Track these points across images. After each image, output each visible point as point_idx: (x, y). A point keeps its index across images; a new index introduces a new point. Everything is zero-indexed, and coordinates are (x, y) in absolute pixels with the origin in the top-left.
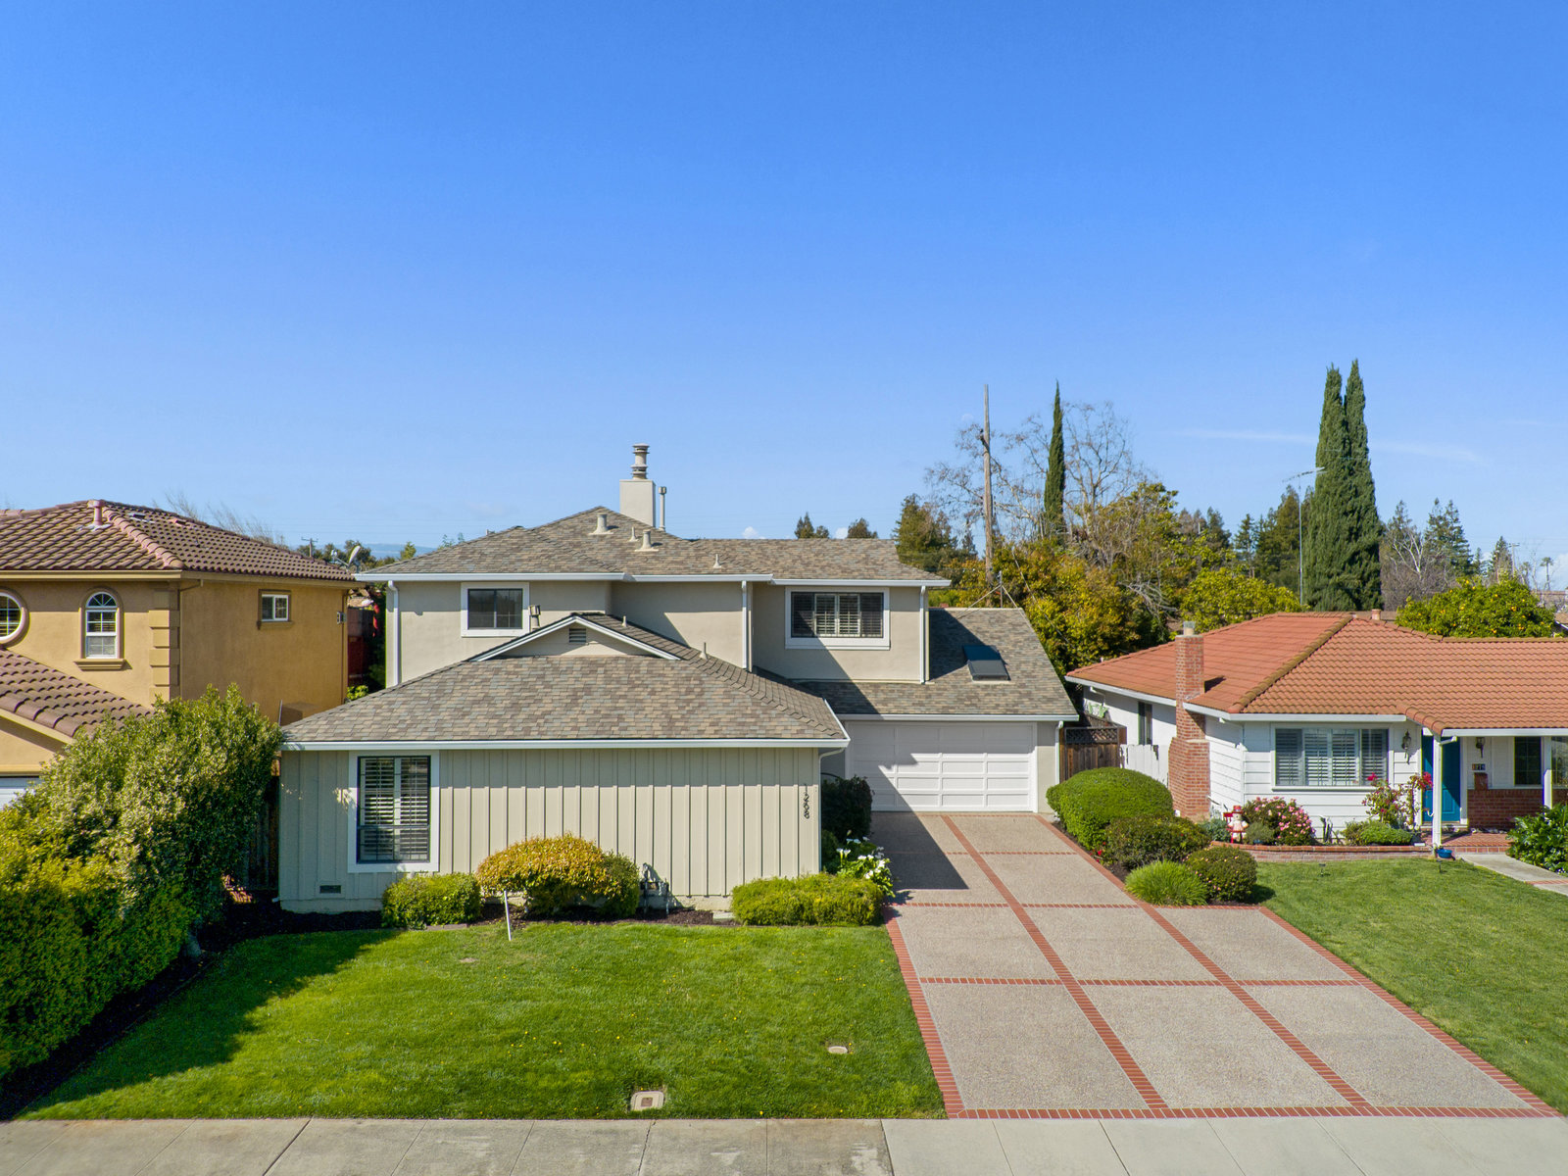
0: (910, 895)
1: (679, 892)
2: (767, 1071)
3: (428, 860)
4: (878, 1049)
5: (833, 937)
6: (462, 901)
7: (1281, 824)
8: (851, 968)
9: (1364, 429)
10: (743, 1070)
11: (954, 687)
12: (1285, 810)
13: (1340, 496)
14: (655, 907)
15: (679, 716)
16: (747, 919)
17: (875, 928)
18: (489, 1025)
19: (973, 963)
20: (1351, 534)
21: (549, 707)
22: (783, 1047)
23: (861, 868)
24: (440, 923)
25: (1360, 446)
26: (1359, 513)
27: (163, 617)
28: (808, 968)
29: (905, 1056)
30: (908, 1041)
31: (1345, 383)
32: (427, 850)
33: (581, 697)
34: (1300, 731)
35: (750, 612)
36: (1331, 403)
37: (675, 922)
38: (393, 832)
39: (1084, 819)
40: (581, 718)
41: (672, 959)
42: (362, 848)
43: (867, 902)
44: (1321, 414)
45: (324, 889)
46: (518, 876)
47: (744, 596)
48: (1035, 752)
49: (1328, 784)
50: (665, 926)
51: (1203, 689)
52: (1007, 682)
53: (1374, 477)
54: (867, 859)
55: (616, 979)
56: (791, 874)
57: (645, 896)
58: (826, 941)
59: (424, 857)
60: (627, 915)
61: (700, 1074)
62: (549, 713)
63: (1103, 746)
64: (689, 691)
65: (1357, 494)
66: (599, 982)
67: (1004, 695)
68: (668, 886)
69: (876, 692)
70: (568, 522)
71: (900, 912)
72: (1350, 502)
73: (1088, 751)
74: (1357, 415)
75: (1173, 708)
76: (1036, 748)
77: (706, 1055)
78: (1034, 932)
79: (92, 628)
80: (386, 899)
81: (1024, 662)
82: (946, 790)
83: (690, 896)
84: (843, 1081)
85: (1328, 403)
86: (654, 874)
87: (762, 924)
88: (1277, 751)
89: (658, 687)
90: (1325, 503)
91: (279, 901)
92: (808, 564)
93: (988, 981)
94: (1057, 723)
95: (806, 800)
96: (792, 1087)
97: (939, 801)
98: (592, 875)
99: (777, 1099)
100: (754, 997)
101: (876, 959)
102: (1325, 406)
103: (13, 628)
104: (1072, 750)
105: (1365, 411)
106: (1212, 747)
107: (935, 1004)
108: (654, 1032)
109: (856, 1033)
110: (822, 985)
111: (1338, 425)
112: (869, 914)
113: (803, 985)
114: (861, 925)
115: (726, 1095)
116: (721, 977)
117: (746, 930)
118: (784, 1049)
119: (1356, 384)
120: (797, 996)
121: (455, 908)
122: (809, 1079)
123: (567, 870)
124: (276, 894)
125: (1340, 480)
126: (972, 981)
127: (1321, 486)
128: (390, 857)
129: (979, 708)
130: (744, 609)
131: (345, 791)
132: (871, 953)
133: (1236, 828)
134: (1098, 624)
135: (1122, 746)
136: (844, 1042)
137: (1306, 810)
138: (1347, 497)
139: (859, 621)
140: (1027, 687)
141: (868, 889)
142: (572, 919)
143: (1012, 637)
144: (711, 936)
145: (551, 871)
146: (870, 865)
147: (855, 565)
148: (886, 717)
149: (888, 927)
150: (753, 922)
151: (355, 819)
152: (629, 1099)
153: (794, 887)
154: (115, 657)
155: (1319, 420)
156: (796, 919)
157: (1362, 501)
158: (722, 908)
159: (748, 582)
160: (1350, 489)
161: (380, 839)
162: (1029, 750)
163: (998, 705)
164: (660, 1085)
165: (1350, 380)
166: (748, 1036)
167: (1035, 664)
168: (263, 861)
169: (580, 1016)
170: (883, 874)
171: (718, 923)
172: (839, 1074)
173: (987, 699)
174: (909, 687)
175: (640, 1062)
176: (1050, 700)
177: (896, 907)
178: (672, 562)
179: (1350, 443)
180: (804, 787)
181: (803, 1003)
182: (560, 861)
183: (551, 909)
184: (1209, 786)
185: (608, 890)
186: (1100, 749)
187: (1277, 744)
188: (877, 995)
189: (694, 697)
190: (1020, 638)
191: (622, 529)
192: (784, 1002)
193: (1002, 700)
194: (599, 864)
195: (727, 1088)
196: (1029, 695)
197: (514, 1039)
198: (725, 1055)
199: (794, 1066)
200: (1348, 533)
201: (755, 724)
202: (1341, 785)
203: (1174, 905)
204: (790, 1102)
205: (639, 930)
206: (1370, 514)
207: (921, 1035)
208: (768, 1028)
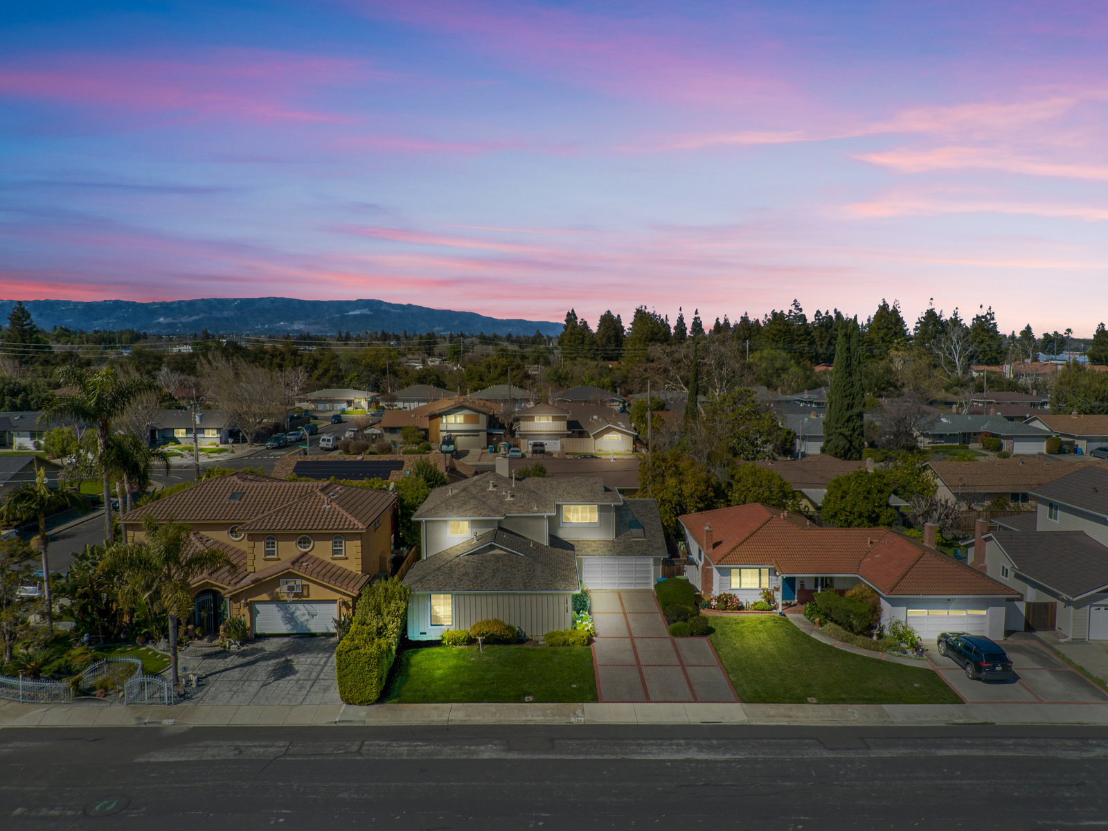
0: (599, 634)
1: (528, 635)
2: (556, 691)
3: (452, 625)
4: (584, 685)
5: (575, 651)
6: (466, 639)
7: (728, 603)
8: (579, 662)
10: (551, 691)
11: (624, 541)
14: (522, 640)
16: (549, 644)
17: (587, 647)
19: (614, 659)
22: (560, 685)
24: (459, 645)
25: (856, 360)
27: (359, 543)
28: (567, 662)
29: (591, 688)
30: (592, 683)
38: (441, 616)
40: (497, 582)
42: (432, 621)
43: (585, 640)
45: (421, 633)
46: (483, 633)
47: (546, 521)
48: (653, 568)
49: (748, 587)
50: (525, 645)
51: (712, 548)
52: (644, 539)
54: (586, 623)
55: (515, 665)
56: (562, 629)
57: (518, 636)
58: (572, 652)
60: (514, 643)
61: (541, 691)
64: (530, 570)
66: (510, 666)
67: (643, 546)
68: (525, 633)
69: (595, 544)
71: (596, 640)
73: (673, 568)
76: (653, 566)
77: (542, 687)
78: (634, 648)
79: (335, 546)
81: (652, 529)
82: (620, 582)
83: (532, 636)
84: (575, 694)
86: (521, 630)
87: (554, 646)
89: (520, 568)
91: (409, 637)
92: (569, 493)
93: (617, 665)
94: (660, 558)
95: (567, 607)
96: (563, 696)
97: (617, 586)
98: (504, 632)
100: (552, 671)
103: (309, 547)
104: (667, 567)
107: (601, 673)
108: (528, 681)
109: (579, 681)
110: (571, 667)
112: (586, 643)
114: (583, 646)
115: (547, 698)
116: (543, 664)
117: (549, 648)
120: (564, 671)
121: (463, 641)
122: (567, 693)
123: (497, 631)
124: (406, 634)
126: (612, 665)
129: (632, 552)
132: (585, 657)
133: (713, 604)
135: (685, 566)
136: (576, 684)
137: (739, 597)
139: (588, 516)
140: (651, 542)
141: (586, 635)
142: (497, 644)
143: (650, 515)
144: (538, 649)
145: (492, 631)
146: (587, 625)
147: (587, 493)
149: (591, 646)
150: (551, 645)
151: (430, 613)
152: (524, 698)
153: (563, 635)
154: (343, 556)
156: (564, 645)
158: (542, 640)
159: (547, 516)
161: (437, 618)
162: (651, 567)
163: (639, 551)
164: (531, 694)
166: (552, 682)
167: (656, 530)
169: (508, 677)
170: (591, 628)
171: (541, 645)
172: (574, 692)
173: (636, 547)
174: (607, 542)
175: (525, 689)
176: (659, 548)
177: (594, 638)
178: (519, 506)
180: (567, 603)
181: (566, 673)
182: (495, 629)
183: (492, 642)
185: (508, 636)
186: (677, 567)
188: (586, 670)
189: (531, 573)
190: (653, 516)
191: (499, 487)
192: (560, 672)
193: (641, 549)
194: (506, 629)
195: (547, 696)
196: (652, 546)
197: (493, 683)
198: (547, 688)
199: (563, 691)
200: (847, 406)
201: (551, 584)
202: (753, 588)
203: (680, 637)
205: (518, 647)
207: (596, 682)
208: (556, 681)
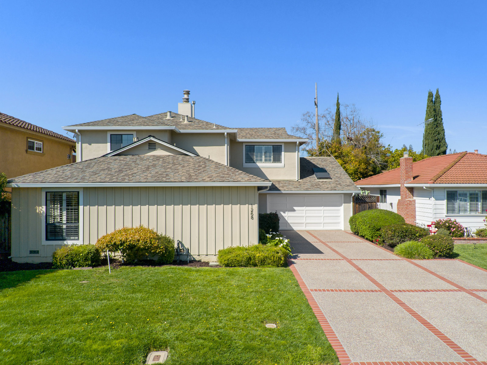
0: (298, 256)
1: (194, 253)
2: (231, 339)
3: (78, 239)
4: (293, 325)
5: (265, 271)
6: (90, 256)
7: (452, 229)
8: (275, 285)
9: (441, 112)
10: (216, 338)
11: (310, 181)
12: (452, 223)
13: (433, 134)
14: (183, 260)
15: (194, 175)
16: (225, 264)
17: (285, 268)
18: (80, 313)
19: (334, 282)
20: (437, 148)
21: (136, 171)
22: (240, 325)
23: (277, 243)
24: (79, 267)
25: (440, 117)
26: (440, 140)
28: (254, 285)
29: (310, 329)
30: (310, 321)
31: (434, 96)
32: (77, 235)
33: (151, 168)
34: (456, 191)
35: (228, 146)
36: (430, 103)
37: (192, 266)
38: (62, 227)
39: (369, 227)
40: (149, 175)
41: (187, 281)
42: (49, 234)
43: (281, 256)
44: (426, 106)
45: (31, 252)
46: (115, 244)
47: (226, 140)
48: (343, 206)
49: (468, 213)
50: (186, 267)
51: (413, 178)
52: (331, 180)
53: (445, 128)
54: (280, 239)
55: (155, 290)
56: (245, 244)
57: (178, 255)
58: (262, 273)
59: (77, 238)
60: (168, 263)
61: (190, 340)
62: (135, 173)
63: (370, 204)
64: (200, 166)
65: (439, 134)
66: (146, 291)
67: (330, 184)
68: (188, 250)
69: (279, 184)
70: (157, 116)
71: (295, 262)
72: (437, 136)
73: (364, 206)
74: (438, 107)
75: (399, 187)
76: (343, 204)
77: (196, 329)
78: (359, 269)
80: (54, 256)
81: (336, 174)
82: (307, 221)
83: (199, 255)
84: (276, 345)
85: (429, 103)
86: (183, 245)
87: (231, 267)
88: (447, 200)
89: (186, 165)
90: (428, 137)
91: (11, 258)
92: (252, 135)
93: (344, 291)
94: (352, 194)
95: (252, 211)
96: (245, 349)
97: (304, 226)
98: (151, 243)
99: (235, 357)
100: (226, 298)
101: (287, 281)
102: (428, 104)
104: (358, 205)
105: (441, 106)
106: (417, 201)
107: (320, 301)
108: (169, 316)
109: (280, 316)
110: (261, 292)
111: (433, 110)
112: (282, 262)
113: (251, 292)
114: (278, 267)
115: (205, 354)
116: (209, 289)
117: (224, 269)
118: (241, 325)
119: (438, 97)
120: (248, 297)
121: (86, 260)
122: (255, 343)
123: (139, 241)
124: (10, 255)
125: (433, 129)
126: (336, 291)
127: (427, 131)
128: (61, 238)
129: (321, 188)
130: (226, 145)
131: (40, 208)
132: (284, 278)
133: (433, 231)
134: (358, 168)
135: (378, 203)
136: (275, 322)
137: (461, 224)
138: (436, 135)
139: (272, 156)
140: (339, 181)
141: (281, 250)
142: (142, 265)
143: (331, 166)
144: (206, 271)
145: (131, 241)
146: (281, 242)
147: (271, 135)
148: (283, 192)
149: (291, 268)
150: (227, 265)
151: (45, 221)
152: (146, 356)
153: (246, 250)
155: (426, 109)
156: (248, 264)
157: (440, 136)
158: (213, 260)
159: (227, 133)
160: (437, 132)
161: (56, 230)
162: (340, 205)
163: (328, 188)
164: (166, 348)
165: (436, 95)
166: (221, 318)
167: (341, 174)
168: (5, 240)
169: (131, 308)
170: (287, 245)
171: (211, 266)
172: (273, 340)
173: (323, 186)
174: (292, 182)
175: (156, 334)
176: (348, 186)
177: (293, 260)
178: (196, 126)
179: (436, 117)
180: (251, 206)
181: (251, 301)
182: (136, 237)
183: (134, 261)
184: (415, 217)
185: (158, 251)
186: (369, 205)
187: (447, 197)
188: (290, 297)
189: (202, 168)
190: (334, 166)
191: (178, 117)
192: (241, 300)
193: (329, 186)
195: (206, 350)
196: (340, 184)
198: (207, 329)
199: (246, 336)
200: (436, 147)
201: (228, 177)
202: (473, 214)
203: (420, 259)
204: (244, 358)
205: (173, 268)
206: (443, 140)
207: (316, 318)
208: (232, 314)
